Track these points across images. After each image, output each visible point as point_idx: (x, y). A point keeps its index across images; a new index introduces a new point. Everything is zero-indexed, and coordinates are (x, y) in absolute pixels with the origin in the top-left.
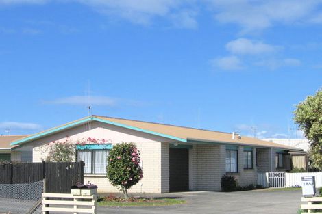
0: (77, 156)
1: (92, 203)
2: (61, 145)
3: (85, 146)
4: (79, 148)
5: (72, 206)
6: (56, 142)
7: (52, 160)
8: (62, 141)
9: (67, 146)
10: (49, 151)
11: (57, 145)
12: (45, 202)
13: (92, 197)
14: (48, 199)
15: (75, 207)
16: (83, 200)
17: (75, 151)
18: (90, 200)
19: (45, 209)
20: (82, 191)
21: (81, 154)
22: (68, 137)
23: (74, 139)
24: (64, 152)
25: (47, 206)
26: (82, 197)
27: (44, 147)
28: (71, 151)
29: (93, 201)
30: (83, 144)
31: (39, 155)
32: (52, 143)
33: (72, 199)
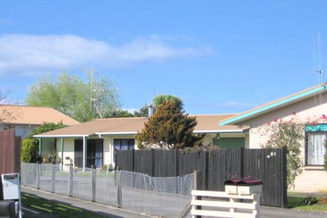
0: (307, 140)
1: (252, 206)
2: (285, 126)
3: (318, 127)
4: (310, 129)
5: (227, 210)
6: (279, 121)
7: (274, 146)
8: (287, 119)
9: (293, 126)
10: (270, 133)
11: (280, 125)
12: (195, 202)
13: (252, 197)
14: (199, 198)
15: (232, 210)
16: (242, 201)
17: (304, 134)
18: (250, 201)
19: (194, 212)
20: (239, 187)
21: (312, 137)
22: (294, 113)
23: (303, 117)
24: (289, 134)
25: (199, 208)
26: (240, 197)
27: (263, 128)
28: (300, 133)
29: (255, 203)
30: (314, 124)
31: (258, 139)
32: (273, 123)
33: (227, 199)
